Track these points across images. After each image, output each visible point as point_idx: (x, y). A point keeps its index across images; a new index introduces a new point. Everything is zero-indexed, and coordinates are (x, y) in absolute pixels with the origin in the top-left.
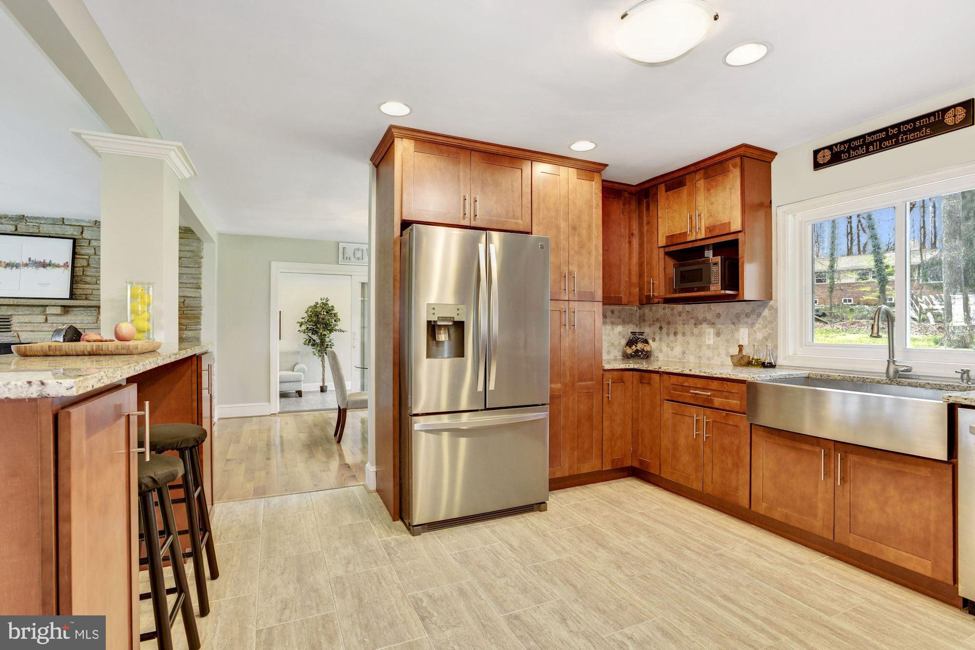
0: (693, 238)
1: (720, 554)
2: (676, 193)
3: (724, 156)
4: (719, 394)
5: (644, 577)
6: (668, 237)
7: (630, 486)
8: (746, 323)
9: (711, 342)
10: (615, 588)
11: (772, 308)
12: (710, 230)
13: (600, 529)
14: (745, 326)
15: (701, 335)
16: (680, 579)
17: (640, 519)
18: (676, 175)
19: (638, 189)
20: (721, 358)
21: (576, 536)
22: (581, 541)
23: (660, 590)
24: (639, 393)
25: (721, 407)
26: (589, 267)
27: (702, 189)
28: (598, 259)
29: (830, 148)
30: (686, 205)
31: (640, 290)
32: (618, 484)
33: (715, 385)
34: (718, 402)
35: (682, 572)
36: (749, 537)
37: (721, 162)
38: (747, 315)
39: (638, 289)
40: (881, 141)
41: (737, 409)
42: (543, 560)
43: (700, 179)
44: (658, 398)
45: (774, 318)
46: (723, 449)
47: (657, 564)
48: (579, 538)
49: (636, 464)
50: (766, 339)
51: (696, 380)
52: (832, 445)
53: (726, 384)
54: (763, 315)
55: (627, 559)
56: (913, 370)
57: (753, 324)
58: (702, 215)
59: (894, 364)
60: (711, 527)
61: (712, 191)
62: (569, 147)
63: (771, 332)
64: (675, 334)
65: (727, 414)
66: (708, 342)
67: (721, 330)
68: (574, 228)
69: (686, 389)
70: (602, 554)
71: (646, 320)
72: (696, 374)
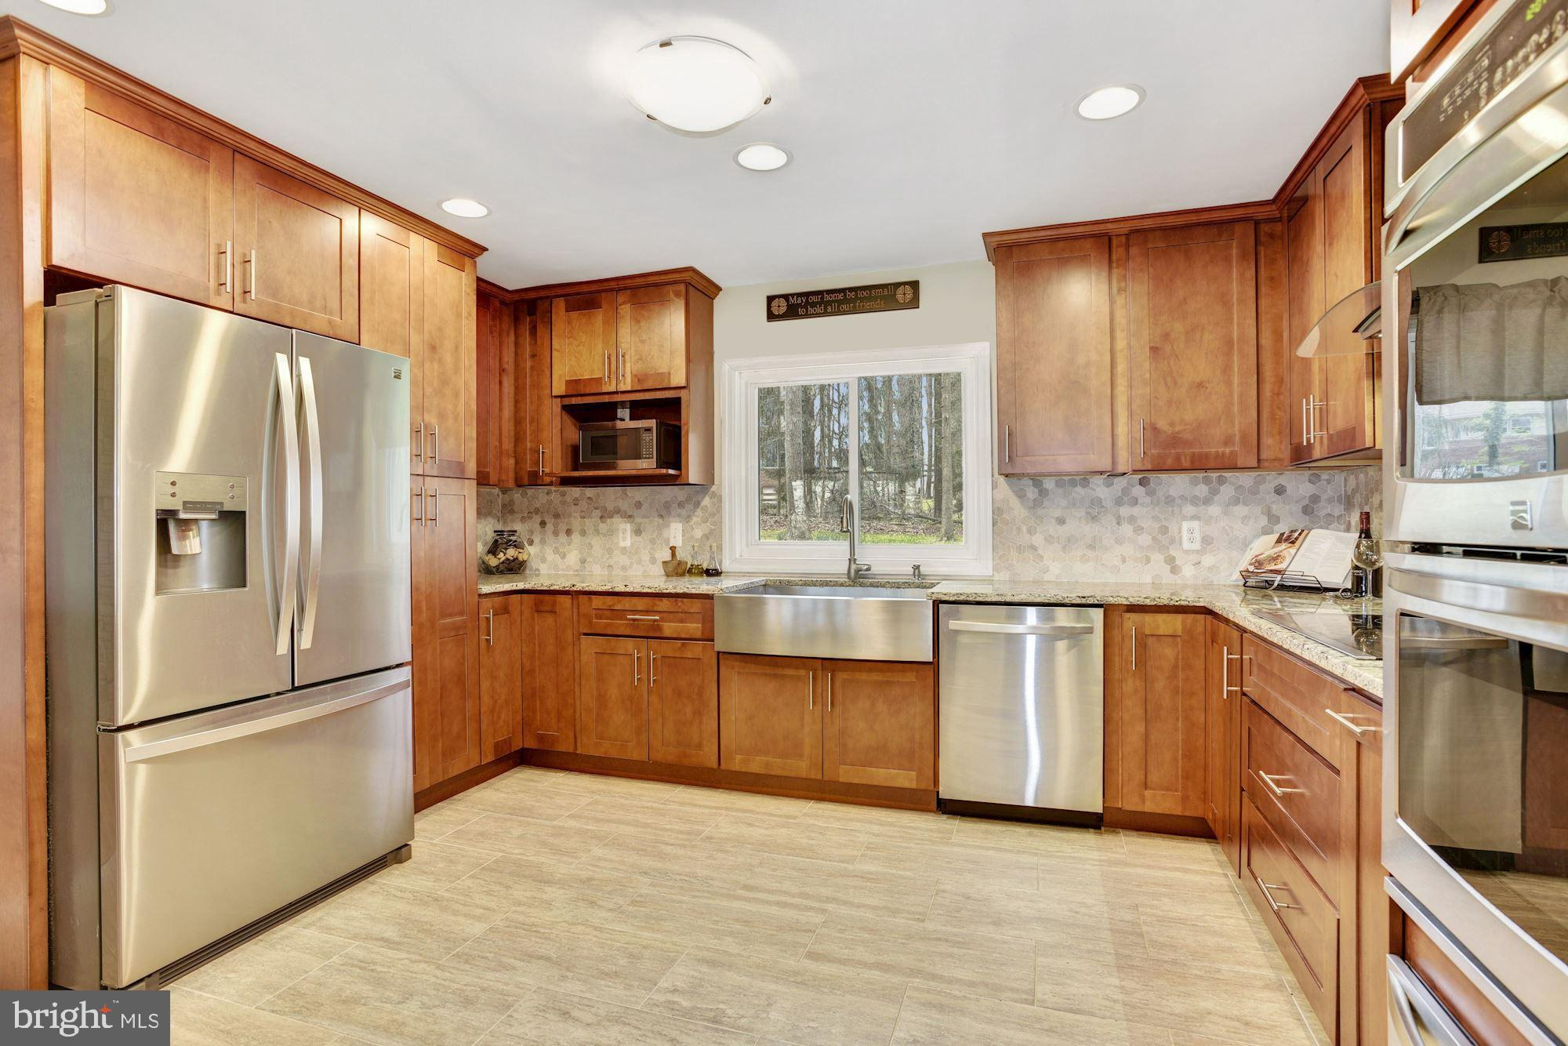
0: (612, 388)
1: (707, 838)
2: (585, 315)
3: (662, 277)
4: (671, 616)
5: (634, 903)
6: (568, 383)
7: (526, 780)
8: (679, 515)
9: (627, 543)
10: (608, 935)
11: (714, 495)
12: (639, 380)
13: (525, 858)
14: (678, 520)
15: (611, 533)
16: (682, 887)
17: (572, 823)
18: (586, 289)
19: (516, 297)
20: (643, 566)
21: (495, 883)
22: (508, 887)
23: (667, 911)
24: (534, 629)
25: (674, 636)
26: (456, 418)
27: (628, 318)
28: (470, 406)
29: (786, 297)
30: (601, 337)
31: (517, 463)
32: (505, 782)
33: (664, 605)
34: (669, 628)
35: (678, 877)
36: (724, 805)
37: (656, 285)
38: (681, 505)
39: (512, 461)
40: (840, 302)
41: (698, 634)
42: (465, 941)
43: (624, 303)
44: (569, 632)
45: (717, 509)
46: (678, 693)
47: (640, 878)
48: (500, 883)
49: (531, 743)
50: (706, 537)
51: (635, 600)
52: (819, 664)
53: (682, 601)
54: (702, 504)
55: (594, 887)
56: (872, 569)
57: (689, 517)
58: (627, 357)
59: (855, 563)
60: (675, 807)
61: (643, 323)
62: (439, 204)
63: (713, 527)
64: (569, 532)
65: (683, 644)
66: (622, 544)
67: (642, 526)
68: (433, 348)
69: (621, 614)
70: (552, 892)
71: (516, 511)
72: (636, 591)
